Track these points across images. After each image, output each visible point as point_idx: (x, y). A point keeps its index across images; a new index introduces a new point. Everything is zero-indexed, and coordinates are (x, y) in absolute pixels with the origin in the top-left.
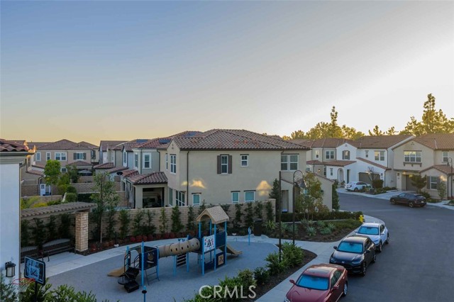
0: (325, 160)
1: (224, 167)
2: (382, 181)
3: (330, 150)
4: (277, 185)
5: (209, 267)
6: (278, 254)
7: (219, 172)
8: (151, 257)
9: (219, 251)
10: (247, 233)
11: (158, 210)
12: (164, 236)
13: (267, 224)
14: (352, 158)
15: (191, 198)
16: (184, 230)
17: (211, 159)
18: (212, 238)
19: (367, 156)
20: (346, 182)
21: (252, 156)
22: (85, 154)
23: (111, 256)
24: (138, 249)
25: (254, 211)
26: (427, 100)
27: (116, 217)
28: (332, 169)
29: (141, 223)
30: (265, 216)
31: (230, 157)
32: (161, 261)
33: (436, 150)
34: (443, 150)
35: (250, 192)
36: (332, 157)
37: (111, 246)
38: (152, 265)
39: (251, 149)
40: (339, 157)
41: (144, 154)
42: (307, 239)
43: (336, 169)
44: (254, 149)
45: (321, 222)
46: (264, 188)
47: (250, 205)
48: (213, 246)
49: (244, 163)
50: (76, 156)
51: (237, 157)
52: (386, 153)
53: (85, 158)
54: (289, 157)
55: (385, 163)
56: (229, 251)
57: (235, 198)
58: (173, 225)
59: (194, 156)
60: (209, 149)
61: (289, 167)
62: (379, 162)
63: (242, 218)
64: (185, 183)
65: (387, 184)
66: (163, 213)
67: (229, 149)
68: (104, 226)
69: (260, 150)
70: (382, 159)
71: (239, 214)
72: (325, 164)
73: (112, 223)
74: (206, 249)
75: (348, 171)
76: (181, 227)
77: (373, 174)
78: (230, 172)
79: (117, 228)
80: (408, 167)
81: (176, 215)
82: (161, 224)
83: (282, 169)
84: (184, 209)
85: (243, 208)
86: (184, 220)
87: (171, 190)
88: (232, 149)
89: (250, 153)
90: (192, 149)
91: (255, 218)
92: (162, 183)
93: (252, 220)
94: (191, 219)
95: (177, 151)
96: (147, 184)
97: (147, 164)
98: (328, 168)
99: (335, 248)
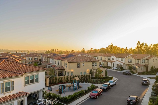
0: (108, 60)
1: (78, 66)
2: (123, 67)
3: (109, 57)
4: (91, 70)
5: (76, 89)
6: (90, 86)
7: (77, 68)
8: (64, 87)
9: (77, 86)
10: (84, 82)
11: (63, 77)
12: (65, 83)
13: (89, 80)
14: (115, 60)
15: (71, 74)
16: (69, 81)
17: (75, 64)
18: (76, 83)
19: (119, 60)
20: (113, 67)
21: (85, 64)
22: (37, 58)
23: (54, 87)
24: (61, 86)
25: (85, 77)
26: (138, 42)
27: (54, 79)
28: (109, 63)
29: (60, 80)
30: (88, 78)
31: (80, 64)
32: (66, 88)
33: (136, 59)
34: (137, 59)
35: (85, 72)
36: (110, 59)
37: (54, 85)
38: (64, 89)
39: (85, 62)
40: (111, 60)
41: (58, 61)
42: (97, 84)
43: (110, 63)
44: (86, 62)
45: (101, 80)
46: (88, 71)
47: (85, 75)
48: (76, 85)
49: (83, 65)
50: (35, 59)
51: (81, 64)
52: (124, 59)
53: (37, 59)
54: (94, 63)
55: (123, 62)
56: (79, 86)
57: (81, 74)
58: (67, 80)
59: (71, 64)
60: (75, 62)
61: (94, 65)
62: (122, 62)
63: (83, 78)
64: (69, 70)
65: (124, 68)
66: (65, 78)
67: (79, 62)
68: (52, 81)
69: (87, 62)
70: (123, 61)
71: (82, 78)
72: (108, 61)
73: (53, 80)
74: (75, 86)
75: (114, 64)
76: (68, 81)
77: (120, 65)
78: (80, 67)
79: (54, 81)
80: (129, 63)
81: (67, 78)
82: (64, 80)
83: (93, 66)
84: (69, 77)
85: (83, 76)
86: (69, 79)
87: (65, 71)
88: (80, 62)
89: (85, 63)
90: (71, 62)
91: (86, 78)
92: (63, 69)
93: (85, 79)
94: (71, 79)
95: (67, 62)
96: (59, 70)
97: (58, 64)
98: (108, 63)
99: (102, 86)
